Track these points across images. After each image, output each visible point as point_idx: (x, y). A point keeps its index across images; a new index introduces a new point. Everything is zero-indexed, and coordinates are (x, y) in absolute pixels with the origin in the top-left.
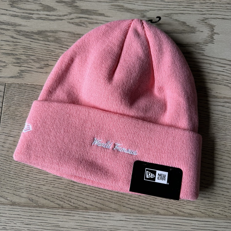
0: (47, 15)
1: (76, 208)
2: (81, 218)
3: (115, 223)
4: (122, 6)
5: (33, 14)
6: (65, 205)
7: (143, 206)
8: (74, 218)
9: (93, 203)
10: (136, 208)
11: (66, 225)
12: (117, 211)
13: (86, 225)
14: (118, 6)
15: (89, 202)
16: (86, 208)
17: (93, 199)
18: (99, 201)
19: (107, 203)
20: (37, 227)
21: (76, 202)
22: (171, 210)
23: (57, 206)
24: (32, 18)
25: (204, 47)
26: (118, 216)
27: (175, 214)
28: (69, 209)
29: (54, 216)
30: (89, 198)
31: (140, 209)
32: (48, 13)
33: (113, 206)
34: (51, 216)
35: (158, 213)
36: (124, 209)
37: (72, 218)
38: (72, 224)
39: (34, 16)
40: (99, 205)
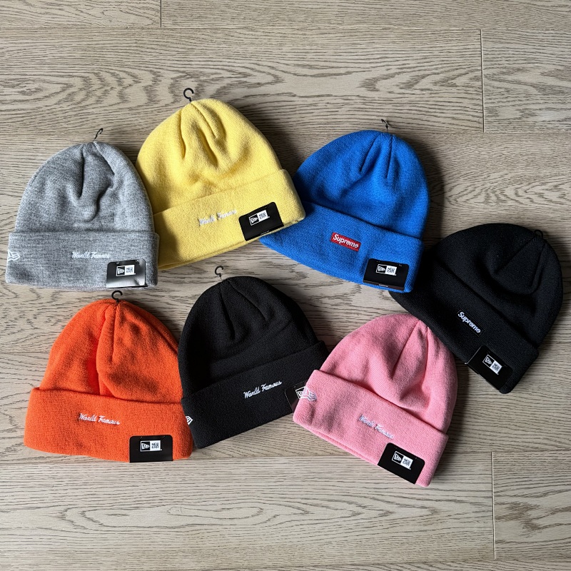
0: (199, 278)
1: (245, 456)
2: (250, 465)
3: (280, 466)
4: (271, 262)
5: (184, 278)
6: (235, 455)
7: (304, 449)
8: (244, 465)
9: (258, 451)
10: (297, 452)
11: (238, 471)
12: (281, 455)
13: (255, 470)
14: (267, 262)
15: (255, 450)
16: (254, 456)
17: (259, 447)
18: (264, 448)
19: (272, 450)
20: (212, 476)
21: (244, 451)
22: (328, 451)
23: (228, 456)
24: (184, 283)
25: (351, 297)
26: (282, 460)
27: (331, 454)
28: (239, 458)
29: (227, 466)
30: (255, 447)
31: (301, 452)
32: (200, 276)
33: (277, 451)
34: (224, 465)
35: (316, 454)
36: (286, 453)
37: (242, 465)
38: (243, 470)
39: (186, 280)
40: (264, 452)
